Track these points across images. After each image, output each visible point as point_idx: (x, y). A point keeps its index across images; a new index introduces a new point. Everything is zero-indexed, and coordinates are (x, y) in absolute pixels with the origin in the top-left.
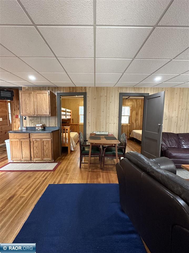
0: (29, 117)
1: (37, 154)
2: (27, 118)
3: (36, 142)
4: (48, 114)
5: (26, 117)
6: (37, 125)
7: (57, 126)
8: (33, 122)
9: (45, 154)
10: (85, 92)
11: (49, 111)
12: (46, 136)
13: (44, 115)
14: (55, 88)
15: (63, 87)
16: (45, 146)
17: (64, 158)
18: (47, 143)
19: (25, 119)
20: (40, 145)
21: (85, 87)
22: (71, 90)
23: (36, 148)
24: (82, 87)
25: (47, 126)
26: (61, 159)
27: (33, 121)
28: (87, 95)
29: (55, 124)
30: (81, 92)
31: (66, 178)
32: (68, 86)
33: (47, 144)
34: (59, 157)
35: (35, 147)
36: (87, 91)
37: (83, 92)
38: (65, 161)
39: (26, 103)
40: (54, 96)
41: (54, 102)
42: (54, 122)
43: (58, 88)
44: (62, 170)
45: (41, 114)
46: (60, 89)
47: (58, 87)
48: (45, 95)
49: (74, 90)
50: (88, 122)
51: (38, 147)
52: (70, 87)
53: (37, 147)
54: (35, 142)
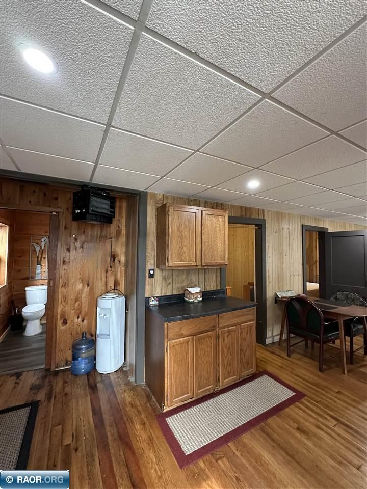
1: (230, 365)
2: (157, 273)
3: (228, 336)
7: (219, 288)
8: (170, 283)
10: (262, 218)
12: (248, 315)
15: (231, 205)
16: (244, 339)
19: (151, 276)
21: (263, 211)
22: (244, 213)
23: (228, 351)
24: (259, 210)
25: (202, 288)
28: (266, 225)
29: (215, 285)
30: (258, 217)
35: (226, 347)
36: (266, 217)
39: (182, 236)
48: (220, 219)
49: (247, 213)
51: (232, 348)
52: (241, 207)
53: (229, 348)
54: (225, 335)
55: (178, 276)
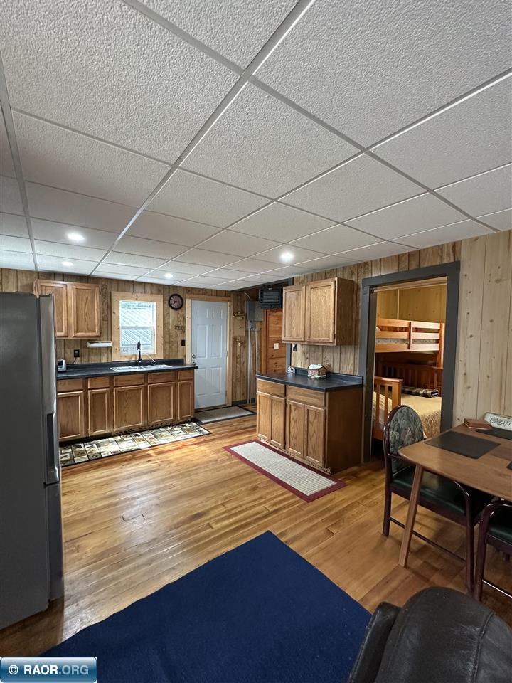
0: (302, 345)
1: (296, 438)
2: (299, 347)
3: (295, 410)
4: (331, 341)
5: (296, 346)
6: (312, 367)
7: (357, 374)
8: (308, 358)
9: (310, 445)
10: (452, 260)
11: (334, 332)
12: (315, 398)
13: (321, 342)
14: (359, 266)
15: (381, 259)
16: (311, 423)
17: (365, 476)
18: (315, 418)
19: (295, 349)
20: (302, 418)
21: (455, 245)
22: (404, 265)
23: (294, 423)
24: (442, 247)
25: (336, 370)
26: (355, 474)
27: (308, 356)
28: (463, 272)
29: (352, 368)
30: (439, 263)
31: (318, 540)
32: (395, 254)
33: (316, 421)
34: (355, 468)
35: (293, 419)
36: (464, 255)
37: (445, 261)
38: (359, 486)
39: (292, 314)
40: (355, 289)
41: (355, 305)
42: (352, 362)
43: (366, 267)
44: (328, 510)
45: (317, 339)
46: (370, 268)
47: (365, 264)
48: (326, 290)
49: (413, 262)
50: (464, 372)
51: (299, 423)
52: (399, 255)
53: (296, 422)
54: (293, 407)
55: (314, 352)
